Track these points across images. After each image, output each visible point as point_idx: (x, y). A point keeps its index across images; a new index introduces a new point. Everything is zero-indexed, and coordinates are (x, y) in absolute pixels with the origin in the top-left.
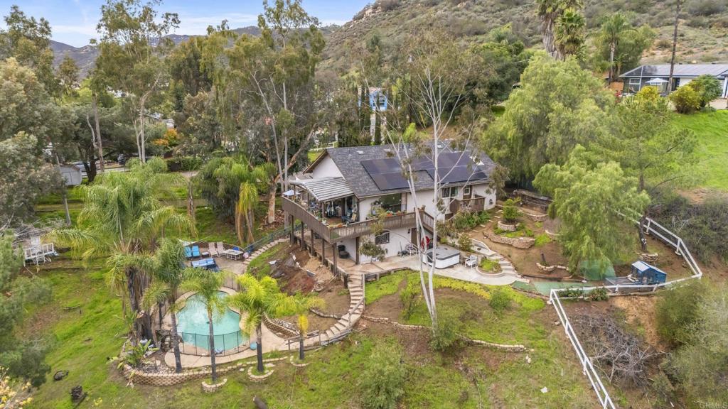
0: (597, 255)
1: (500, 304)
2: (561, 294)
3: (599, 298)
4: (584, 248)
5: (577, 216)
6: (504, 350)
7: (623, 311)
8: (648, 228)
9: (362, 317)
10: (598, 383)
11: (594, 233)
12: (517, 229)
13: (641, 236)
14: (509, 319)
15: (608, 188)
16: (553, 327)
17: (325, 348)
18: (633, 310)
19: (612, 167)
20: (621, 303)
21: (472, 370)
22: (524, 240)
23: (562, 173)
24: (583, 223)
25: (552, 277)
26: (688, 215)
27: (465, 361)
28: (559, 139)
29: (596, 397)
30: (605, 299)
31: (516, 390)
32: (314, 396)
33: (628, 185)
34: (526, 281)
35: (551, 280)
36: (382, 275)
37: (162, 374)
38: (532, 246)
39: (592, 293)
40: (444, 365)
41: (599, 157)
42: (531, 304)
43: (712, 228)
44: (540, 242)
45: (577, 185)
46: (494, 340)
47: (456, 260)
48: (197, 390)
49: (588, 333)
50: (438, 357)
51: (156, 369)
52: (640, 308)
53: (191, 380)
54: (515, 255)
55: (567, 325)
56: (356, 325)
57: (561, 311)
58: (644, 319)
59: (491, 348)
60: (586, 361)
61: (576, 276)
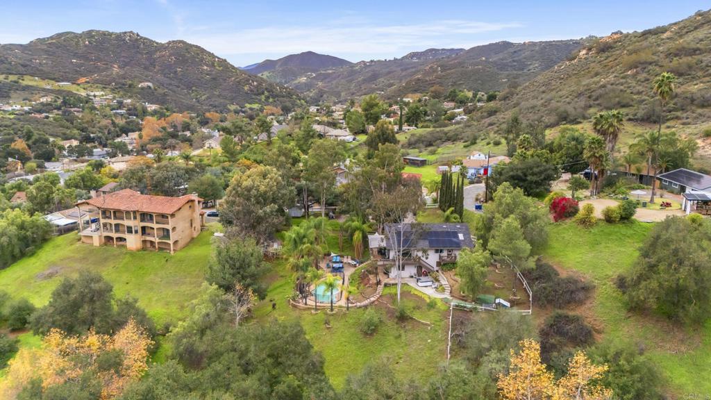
2: (456, 306)
3: (473, 311)
6: (422, 323)
9: (377, 300)
14: (431, 312)
17: (357, 308)
21: (407, 328)
25: (460, 298)
27: (406, 324)
29: (447, 348)
30: (478, 312)
31: (419, 338)
32: (346, 323)
36: (393, 285)
37: (300, 305)
39: (470, 308)
40: (397, 323)
42: (443, 308)
46: (421, 318)
48: (309, 312)
50: (396, 320)
51: (299, 303)
53: (309, 308)
54: (455, 286)
56: (373, 302)
57: (452, 313)
59: (418, 321)
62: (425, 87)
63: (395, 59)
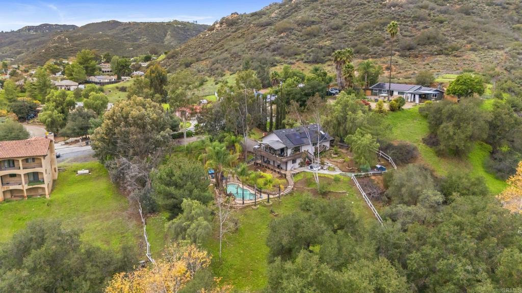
0: (366, 163)
1: (337, 180)
2: (355, 176)
3: (367, 176)
4: (362, 161)
5: (359, 151)
6: (340, 193)
7: (374, 180)
8: (381, 154)
9: (294, 187)
10: (367, 199)
11: (364, 156)
12: (339, 156)
13: (378, 157)
14: (340, 184)
15: (368, 143)
16: (354, 185)
17: (285, 196)
18: (377, 179)
19: (369, 136)
20: (373, 178)
22: (341, 160)
23: (354, 138)
24: (361, 153)
25: (351, 171)
26: (393, 149)
27: (329, 196)
28: (351, 124)
29: (367, 203)
30: (368, 177)
33: (374, 141)
34: (344, 173)
35: (352, 172)
36: (297, 174)
38: (344, 162)
39: (364, 175)
40: (323, 198)
41: (365, 132)
42: (346, 179)
43: (400, 154)
44: (347, 160)
45: (359, 142)
46: (336, 190)
47: (320, 168)
48: (251, 209)
49: (364, 187)
50: (321, 196)
52: (379, 179)
53: (248, 206)
54: (339, 165)
55: (358, 184)
56: (293, 189)
57: (356, 181)
58: (380, 182)
59: (336, 193)
60: (364, 194)
61: (359, 170)
62: (64, 53)
63: (13, 32)
